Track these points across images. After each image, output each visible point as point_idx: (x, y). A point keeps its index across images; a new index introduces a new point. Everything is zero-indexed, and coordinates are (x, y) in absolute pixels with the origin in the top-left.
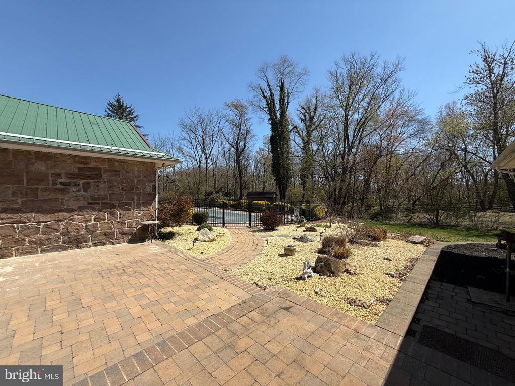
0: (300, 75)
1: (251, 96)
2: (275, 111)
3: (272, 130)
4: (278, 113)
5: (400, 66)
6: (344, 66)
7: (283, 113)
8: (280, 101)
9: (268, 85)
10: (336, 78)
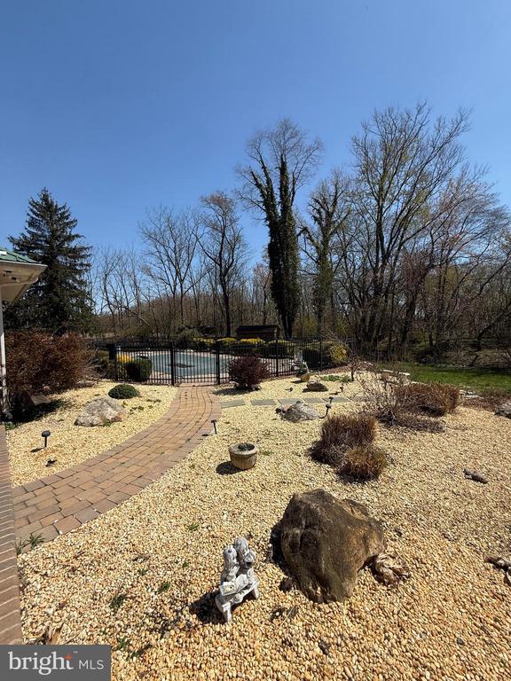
0: (310, 151)
1: (239, 185)
2: (274, 206)
3: (271, 236)
4: (279, 209)
5: (463, 124)
6: (374, 129)
7: (286, 209)
8: (281, 191)
9: (264, 167)
10: (365, 150)
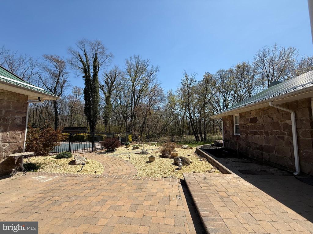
0: (108, 56)
2: (89, 72)
3: (86, 85)
4: (92, 75)
6: (134, 60)
7: (95, 75)
8: (94, 67)
9: (85, 55)
10: (129, 64)
